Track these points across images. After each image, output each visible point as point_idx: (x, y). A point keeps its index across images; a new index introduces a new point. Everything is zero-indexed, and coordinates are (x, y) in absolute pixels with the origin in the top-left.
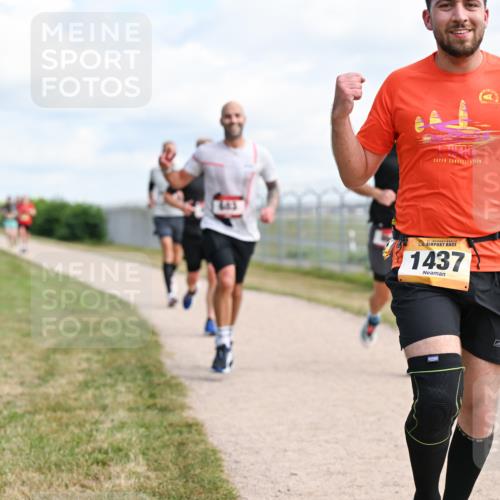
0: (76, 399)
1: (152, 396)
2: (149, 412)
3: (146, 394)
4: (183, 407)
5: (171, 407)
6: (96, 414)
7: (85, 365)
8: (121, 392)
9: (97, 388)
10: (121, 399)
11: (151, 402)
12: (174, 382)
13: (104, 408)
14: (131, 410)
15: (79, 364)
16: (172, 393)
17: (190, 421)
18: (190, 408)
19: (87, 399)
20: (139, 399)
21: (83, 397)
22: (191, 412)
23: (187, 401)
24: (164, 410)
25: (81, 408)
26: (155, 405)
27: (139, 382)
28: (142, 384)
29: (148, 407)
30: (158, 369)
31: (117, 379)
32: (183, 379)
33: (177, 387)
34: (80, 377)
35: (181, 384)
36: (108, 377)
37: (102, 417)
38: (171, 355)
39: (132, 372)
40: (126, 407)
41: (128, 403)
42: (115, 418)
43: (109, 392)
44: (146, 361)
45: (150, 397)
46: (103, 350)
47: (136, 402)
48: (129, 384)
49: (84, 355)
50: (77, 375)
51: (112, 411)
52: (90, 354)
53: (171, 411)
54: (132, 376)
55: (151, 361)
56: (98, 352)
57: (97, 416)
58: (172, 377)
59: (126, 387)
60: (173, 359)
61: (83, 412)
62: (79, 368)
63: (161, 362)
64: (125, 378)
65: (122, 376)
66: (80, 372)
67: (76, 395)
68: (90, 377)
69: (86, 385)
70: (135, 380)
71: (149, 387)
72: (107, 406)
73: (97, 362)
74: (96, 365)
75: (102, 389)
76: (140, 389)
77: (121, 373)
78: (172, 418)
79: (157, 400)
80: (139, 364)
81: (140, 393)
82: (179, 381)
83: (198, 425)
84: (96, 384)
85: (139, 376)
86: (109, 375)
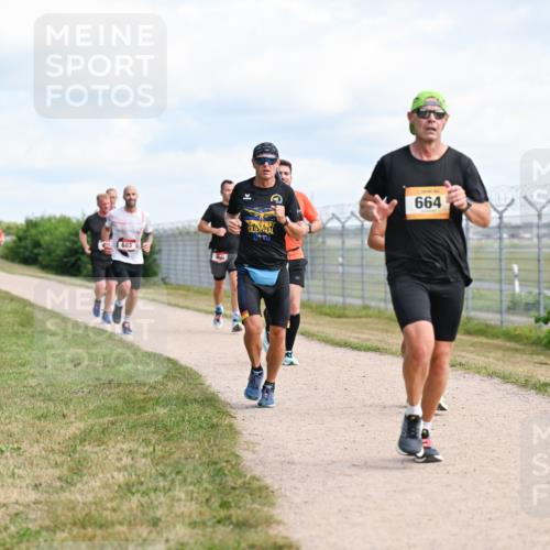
0: (114, 510)
1: (224, 505)
2: (220, 528)
3: (216, 503)
4: (269, 521)
5: (252, 521)
6: (144, 531)
7: (126, 461)
8: (179, 500)
9: (145, 493)
10: (179, 508)
11: (222, 513)
12: (255, 484)
13: (155, 522)
14: (193, 525)
15: (119, 459)
16: (253, 501)
17: (280, 542)
18: (279, 523)
19: (131, 510)
20: (205, 509)
21: (125, 507)
22: (281, 528)
23: (275, 512)
24: (242, 525)
25: (121, 524)
26: (229, 518)
27: (206, 485)
28: (210, 487)
29: (219, 522)
30: (233, 467)
31: (173, 481)
32: (268, 481)
33: (259, 491)
34: (121, 478)
35: (267, 488)
36: (161, 479)
37: (153, 536)
38: (251, 446)
39: (195, 470)
40: (187, 521)
41: (190, 516)
42: (172, 536)
43: (162, 499)
44: (216, 455)
45: (221, 506)
46: (154, 438)
47: (200, 513)
48: (191, 488)
49: (124, 447)
50: (115, 474)
51: (167, 527)
52: (133, 445)
53: (251, 526)
54: (197, 475)
55: (223, 454)
56: (147, 442)
57: (145, 535)
58: (253, 478)
59: (187, 493)
60: (254, 452)
61: (124, 528)
62: (119, 465)
63: (238, 456)
64: (185, 480)
65: (180, 477)
66: (119, 470)
67: (114, 504)
68: (134, 477)
69: (128, 489)
70: (199, 481)
71: (219, 492)
72: (159, 520)
73: (145, 456)
74: (143, 460)
75: (152, 495)
76: (207, 495)
77: (178, 473)
78: (253, 537)
79: (232, 511)
80: (205, 459)
81: (207, 500)
82: (262, 483)
83: (290, 546)
84: (144, 488)
85: (205, 476)
86: (163, 475)
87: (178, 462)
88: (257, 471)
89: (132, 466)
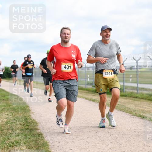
0: (4, 127)
1: (28, 126)
4: (37, 129)
5: (33, 129)
7: (7, 116)
8: (18, 125)
9: (10, 123)
10: (18, 127)
12: (34, 121)
14: (21, 130)
15: (5, 116)
16: (33, 125)
17: (39, 133)
18: (39, 129)
19: (7, 127)
20: (23, 127)
22: (39, 130)
23: (38, 127)
24: (31, 130)
25: (5, 130)
27: (23, 121)
28: (24, 122)
29: (26, 129)
30: (29, 118)
31: (17, 121)
32: (37, 121)
33: (35, 123)
34: (5, 120)
35: (36, 122)
36: (14, 120)
37: (12, 132)
38: (33, 113)
39: (21, 118)
40: (19, 129)
41: (20, 128)
42: (16, 132)
43: (14, 125)
44: (26, 115)
45: (27, 126)
46: (12, 112)
47: (22, 128)
48: (20, 122)
49: (6, 113)
50: (4, 119)
51: (15, 131)
52: (8, 113)
53: (33, 130)
54: (21, 119)
55: (27, 115)
56: (11, 113)
57: (10, 132)
58: (34, 120)
59: (19, 123)
60: (34, 114)
61: (6, 131)
62: (5, 117)
63: (30, 115)
64: (19, 120)
65: (18, 120)
66: (5, 118)
67: (4, 126)
68: (8, 120)
69: (7, 122)
70: (22, 121)
71: (26, 123)
72: (13, 129)
73: (11, 115)
74: (10, 116)
75: (12, 124)
76: (24, 124)
77: (18, 119)
78: (34, 132)
79: (29, 127)
80: (23, 116)
81: (24, 125)
82: (35, 121)
83: (41, 134)
84: (10, 122)
85: (23, 120)
86: (14, 119)
87: (18, 117)
88: (34, 118)
89: (8, 118)
